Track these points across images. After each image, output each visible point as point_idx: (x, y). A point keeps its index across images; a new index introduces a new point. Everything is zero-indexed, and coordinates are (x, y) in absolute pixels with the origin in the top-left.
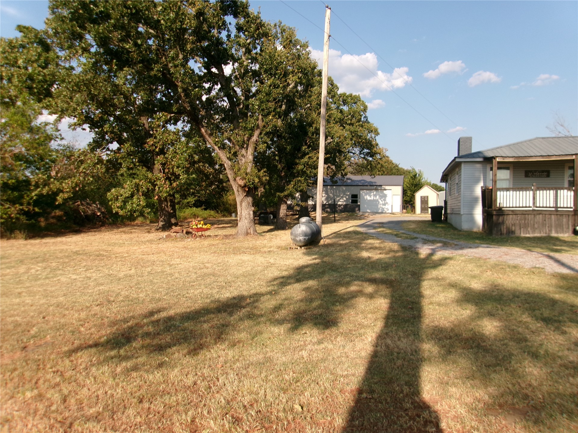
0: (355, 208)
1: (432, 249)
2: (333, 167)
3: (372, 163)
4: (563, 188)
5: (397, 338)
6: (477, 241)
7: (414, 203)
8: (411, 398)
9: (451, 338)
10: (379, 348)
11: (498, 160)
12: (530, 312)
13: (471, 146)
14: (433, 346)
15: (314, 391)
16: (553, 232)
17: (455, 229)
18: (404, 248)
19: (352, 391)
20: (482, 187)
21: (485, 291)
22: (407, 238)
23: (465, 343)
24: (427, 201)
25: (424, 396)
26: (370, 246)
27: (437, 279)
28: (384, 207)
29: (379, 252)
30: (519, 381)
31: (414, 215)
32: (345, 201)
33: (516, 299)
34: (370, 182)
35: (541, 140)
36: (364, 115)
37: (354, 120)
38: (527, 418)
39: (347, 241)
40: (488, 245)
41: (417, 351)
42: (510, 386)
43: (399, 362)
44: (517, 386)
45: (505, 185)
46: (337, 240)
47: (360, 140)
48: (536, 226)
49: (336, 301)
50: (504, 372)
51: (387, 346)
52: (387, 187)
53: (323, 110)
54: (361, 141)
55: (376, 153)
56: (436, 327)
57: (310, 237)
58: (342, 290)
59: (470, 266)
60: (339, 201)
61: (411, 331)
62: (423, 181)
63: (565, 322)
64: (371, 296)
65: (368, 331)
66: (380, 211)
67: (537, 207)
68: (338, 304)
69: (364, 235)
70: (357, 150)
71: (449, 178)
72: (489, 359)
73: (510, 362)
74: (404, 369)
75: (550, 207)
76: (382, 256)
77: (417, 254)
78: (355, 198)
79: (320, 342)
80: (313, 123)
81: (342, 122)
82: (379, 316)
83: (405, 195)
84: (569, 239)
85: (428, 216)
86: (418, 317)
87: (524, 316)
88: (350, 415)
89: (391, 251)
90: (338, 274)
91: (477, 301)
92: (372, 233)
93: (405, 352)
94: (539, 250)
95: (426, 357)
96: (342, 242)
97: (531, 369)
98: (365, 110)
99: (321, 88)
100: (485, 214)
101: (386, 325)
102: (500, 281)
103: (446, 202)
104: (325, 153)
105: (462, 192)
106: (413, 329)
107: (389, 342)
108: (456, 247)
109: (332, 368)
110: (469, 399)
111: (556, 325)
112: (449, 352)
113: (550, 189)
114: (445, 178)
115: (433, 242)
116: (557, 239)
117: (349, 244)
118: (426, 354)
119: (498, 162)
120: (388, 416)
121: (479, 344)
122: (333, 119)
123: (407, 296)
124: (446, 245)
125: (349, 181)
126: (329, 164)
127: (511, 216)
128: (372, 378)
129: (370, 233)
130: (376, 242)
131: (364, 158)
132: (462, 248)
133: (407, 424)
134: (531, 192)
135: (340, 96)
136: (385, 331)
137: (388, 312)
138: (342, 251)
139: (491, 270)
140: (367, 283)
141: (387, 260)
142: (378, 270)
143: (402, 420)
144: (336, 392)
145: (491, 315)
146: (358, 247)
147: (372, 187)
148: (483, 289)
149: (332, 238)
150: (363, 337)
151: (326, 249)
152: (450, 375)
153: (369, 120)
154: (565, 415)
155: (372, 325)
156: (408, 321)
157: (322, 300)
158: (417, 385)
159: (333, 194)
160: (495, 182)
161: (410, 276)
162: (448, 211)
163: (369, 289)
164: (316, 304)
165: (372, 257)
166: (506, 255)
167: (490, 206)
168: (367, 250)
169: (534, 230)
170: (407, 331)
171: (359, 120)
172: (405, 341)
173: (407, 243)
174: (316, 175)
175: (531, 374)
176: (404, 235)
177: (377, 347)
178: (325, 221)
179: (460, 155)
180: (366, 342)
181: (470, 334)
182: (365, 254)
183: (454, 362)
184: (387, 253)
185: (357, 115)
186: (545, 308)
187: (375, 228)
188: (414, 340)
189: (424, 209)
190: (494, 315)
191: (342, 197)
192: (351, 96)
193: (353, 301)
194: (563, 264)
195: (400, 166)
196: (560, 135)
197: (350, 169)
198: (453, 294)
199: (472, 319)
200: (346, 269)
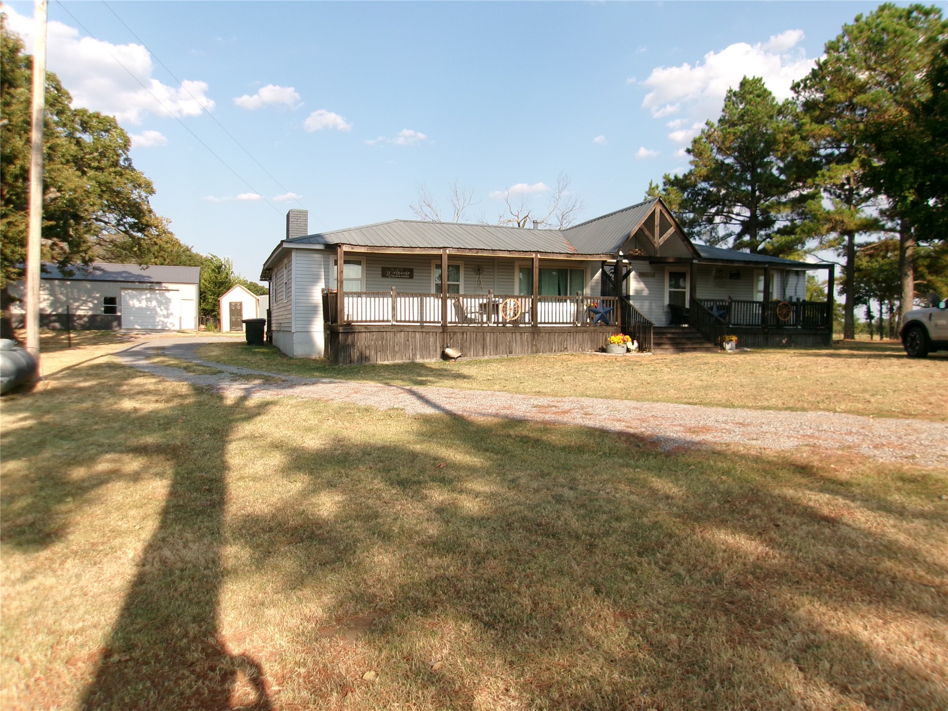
0: (112, 321)
1: (245, 389)
2: (65, 245)
3: (142, 241)
4: (429, 295)
5: (181, 544)
6: (316, 374)
7: (219, 314)
8: (202, 642)
9: (271, 530)
10: (147, 568)
11: (345, 248)
12: (384, 474)
13: (306, 225)
14: (243, 547)
15: (8, 676)
16: (418, 356)
17: (284, 355)
18: (198, 390)
19: (91, 656)
20: (323, 290)
21: (325, 449)
22: (205, 373)
23: (292, 535)
24: (241, 310)
25: (223, 633)
26: (137, 389)
27: (253, 437)
28: (165, 320)
29: (154, 398)
30: (365, 577)
31: (219, 334)
32: (91, 309)
33: (367, 457)
34: (139, 275)
35: (402, 223)
36: (124, 156)
37: (104, 162)
38: (373, 628)
39: (93, 382)
40: (332, 380)
41: (214, 562)
42: (353, 587)
43: (183, 586)
44: (362, 585)
45: (355, 287)
46: (73, 380)
47: (118, 200)
48: (397, 348)
49: (67, 495)
50: (345, 569)
51: (164, 561)
52: (171, 286)
53: (36, 136)
54: (120, 203)
55: (148, 226)
56: (248, 516)
57: (12, 377)
58: (78, 473)
59: (304, 413)
60: (78, 308)
61: (207, 528)
62: (232, 277)
63: (426, 482)
64: (136, 477)
65: (129, 539)
66: (159, 327)
67: (397, 321)
68: (69, 499)
69: (128, 371)
70: (112, 217)
71: (274, 273)
72: (327, 552)
73: (355, 552)
74: (191, 596)
75: (413, 322)
76: (160, 406)
77: (221, 398)
78: (111, 304)
79: (27, 577)
80: (16, 157)
81: (80, 164)
82: (151, 511)
83: (204, 301)
84: (436, 366)
85: (241, 336)
86: (219, 503)
87: (376, 481)
88: (83, 703)
89: (176, 395)
90: (73, 444)
91: (312, 467)
92: (143, 367)
93: (194, 566)
94: (399, 383)
95: (229, 568)
96: (82, 385)
97: (381, 557)
98: (125, 145)
99: (30, 91)
100: (328, 332)
101: (163, 525)
102: (345, 433)
103: (269, 312)
104: (43, 218)
105: (293, 297)
106: (210, 524)
107: (167, 553)
108: (285, 384)
109: (51, 621)
110: (294, 621)
111: (415, 488)
112: (268, 553)
113: (413, 295)
114: (267, 274)
115: (248, 378)
116: (422, 366)
117: (97, 388)
118: (230, 563)
119: (345, 252)
120: (159, 683)
121: (313, 533)
122: (60, 154)
123: (201, 470)
124: (268, 382)
125: (98, 273)
126: (55, 239)
127: (364, 334)
128: (132, 624)
129: (139, 367)
130: (149, 382)
131: (126, 232)
132: (291, 386)
133: (191, 687)
134: (390, 299)
135: (76, 113)
136: (159, 536)
137: (167, 501)
138: (81, 401)
139: (334, 418)
140: (131, 455)
141: (168, 412)
142: (151, 431)
143: (184, 684)
144: (59, 666)
145: (331, 485)
146: (114, 392)
147: (144, 286)
148: (322, 447)
149: (63, 377)
150: (119, 553)
151: (48, 399)
152: (267, 589)
153: (134, 165)
154: (419, 612)
155: (137, 527)
156: (202, 512)
157: (36, 496)
158: (213, 618)
159: (67, 296)
160: (340, 282)
161: (208, 436)
162: (274, 328)
163: (133, 464)
164: (20, 504)
165: (140, 409)
166: (356, 393)
167: (335, 320)
168: (132, 396)
169: (394, 354)
170: (200, 529)
171: (115, 164)
172: (195, 547)
173: (203, 381)
174: (24, 259)
175: (381, 563)
176: (200, 368)
177: (144, 565)
178: (45, 346)
179: (290, 237)
180: (124, 560)
181: (299, 520)
182: (127, 404)
183: (275, 567)
184: (167, 401)
185: (110, 153)
186: (403, 466)
187: (148, 357)
188: (212, 543)
189: (234, 325)
190: (335, 486)
191: (85, 302)
192: (97, 116)
193: (101, 490)
194: (427, 402)
195: (194, 251)
196: (427, 219)
197: (98, 250)
198: (277, 459)
199: (304, 494)
200: (89, 434)
